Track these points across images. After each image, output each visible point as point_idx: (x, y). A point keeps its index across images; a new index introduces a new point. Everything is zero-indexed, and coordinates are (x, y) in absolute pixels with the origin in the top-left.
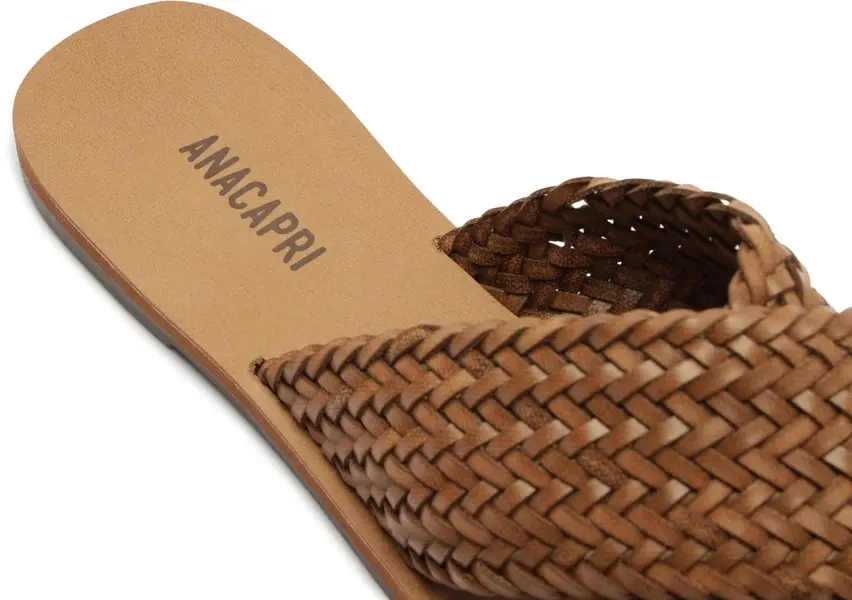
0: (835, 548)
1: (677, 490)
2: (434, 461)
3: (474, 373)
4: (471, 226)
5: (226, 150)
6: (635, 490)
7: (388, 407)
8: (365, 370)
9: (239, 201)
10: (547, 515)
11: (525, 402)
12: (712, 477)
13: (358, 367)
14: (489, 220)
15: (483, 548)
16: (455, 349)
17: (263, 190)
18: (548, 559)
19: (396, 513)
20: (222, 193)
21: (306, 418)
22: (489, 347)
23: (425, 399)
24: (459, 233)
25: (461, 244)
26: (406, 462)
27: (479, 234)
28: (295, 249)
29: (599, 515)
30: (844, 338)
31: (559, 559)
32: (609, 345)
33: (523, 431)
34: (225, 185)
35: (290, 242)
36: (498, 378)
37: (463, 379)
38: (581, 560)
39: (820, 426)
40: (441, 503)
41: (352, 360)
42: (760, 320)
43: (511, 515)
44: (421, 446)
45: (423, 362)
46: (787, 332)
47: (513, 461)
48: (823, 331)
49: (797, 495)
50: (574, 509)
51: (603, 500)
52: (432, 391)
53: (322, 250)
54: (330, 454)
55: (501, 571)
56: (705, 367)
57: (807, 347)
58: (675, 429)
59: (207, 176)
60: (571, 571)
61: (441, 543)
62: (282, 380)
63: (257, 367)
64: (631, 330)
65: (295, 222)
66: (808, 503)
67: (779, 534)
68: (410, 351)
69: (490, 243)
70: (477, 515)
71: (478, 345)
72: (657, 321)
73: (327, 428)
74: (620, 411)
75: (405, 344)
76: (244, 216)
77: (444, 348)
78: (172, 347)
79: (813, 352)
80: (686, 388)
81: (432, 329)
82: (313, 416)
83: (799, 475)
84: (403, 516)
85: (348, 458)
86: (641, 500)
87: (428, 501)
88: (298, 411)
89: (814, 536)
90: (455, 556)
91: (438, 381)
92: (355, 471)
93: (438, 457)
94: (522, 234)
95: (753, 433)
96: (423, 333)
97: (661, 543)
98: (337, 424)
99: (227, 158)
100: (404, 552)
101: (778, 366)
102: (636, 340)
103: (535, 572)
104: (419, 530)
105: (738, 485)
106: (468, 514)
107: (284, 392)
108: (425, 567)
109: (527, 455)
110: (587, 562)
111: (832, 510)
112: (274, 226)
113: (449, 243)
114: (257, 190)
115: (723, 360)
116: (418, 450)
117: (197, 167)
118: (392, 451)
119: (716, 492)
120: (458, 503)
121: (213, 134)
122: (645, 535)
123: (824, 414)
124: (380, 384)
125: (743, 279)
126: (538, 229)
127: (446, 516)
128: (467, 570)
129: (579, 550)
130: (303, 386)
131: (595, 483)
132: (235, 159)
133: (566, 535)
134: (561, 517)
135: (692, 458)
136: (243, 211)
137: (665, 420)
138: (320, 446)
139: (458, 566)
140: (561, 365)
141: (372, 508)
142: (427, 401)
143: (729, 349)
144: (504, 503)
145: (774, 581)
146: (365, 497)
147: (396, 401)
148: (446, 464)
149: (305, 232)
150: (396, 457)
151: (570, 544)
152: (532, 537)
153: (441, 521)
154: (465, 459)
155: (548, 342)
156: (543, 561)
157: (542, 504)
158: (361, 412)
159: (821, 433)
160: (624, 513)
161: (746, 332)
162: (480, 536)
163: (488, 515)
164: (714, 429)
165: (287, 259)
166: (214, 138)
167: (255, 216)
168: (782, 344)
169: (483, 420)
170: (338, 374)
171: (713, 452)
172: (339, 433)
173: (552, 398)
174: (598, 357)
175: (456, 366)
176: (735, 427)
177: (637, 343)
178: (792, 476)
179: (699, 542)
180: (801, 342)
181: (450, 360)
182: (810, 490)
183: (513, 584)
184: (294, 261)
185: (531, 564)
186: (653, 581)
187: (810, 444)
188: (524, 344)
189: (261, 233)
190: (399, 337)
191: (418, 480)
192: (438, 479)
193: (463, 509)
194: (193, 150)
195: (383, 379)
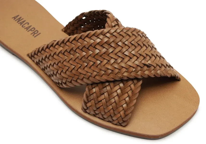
0: (127, 69)
1: (99, 62)
2: (57, 65)
3: (63, 47)
4: (67, 26)
5: (21, 17)
6: (91, 63)
7: (49, 56)
8: (45, 51)
9: (24, 26)
10: (77, 70)
11: (71, 51)
12: (104, 59)
13: (44, 50)
14: (70, 24)
15: (67, 78)
16: (59, 44)
17: (28, 24)
18: (78, 78)
19: (53, 76)
20: (20, 25)
21: (37, 62)
22: (65, 42)
23: (55, 54)
24: (65, 28)
25: (66, 29)
26: (53, 66)
27: (68, 27)
28: (35, 34)
29: (86, 69)
30: (126, 32)
31: (80, 78)
32: (85, 38)
33: (72, 56)
34: (21, 23)
35: (34, 33)
36: (67, 47)
37: (61, 49)
38: (84, 77)
39: (123, 48)
40: (59, 72)
41: (43, 49)
42: (110, 30)
43: (71, 72)
44: (55, 62)
45: (54, 47)
46: (115, 31)
47: (71, 62)
48: (122, 31)
49: (119, 60)
50: (82, 68)
51: (86, 66)
52: (56, 52)
53: (40, 33)
54: (42, 68)
55: (71, 82)
56: (101, 39)
57: (119, 34)
58: (97, 51)
59: (17, 22)
60: (82, 80)
61: (60, 79)
62: (32, 56)
63: (28, 55)
64: (88, 35)
65: (35, 29)
66: (121, 61)
67: (117, 68)
68: (52, 45)
69: (70, 28)
70: (65, 73)
71: (63, 42)
72: (92, 32)
73: (40, 63)
74: (88, 50)
75: (51, 44)
76: (25, 29)
77: (57, 44)
78: (13, 54)
79: (120, 35)
80: (98, 44)
81: (55, 41)
82: (38, 61)
83: (120, 57)
84: (54, 76)
85: (44, 68)
86: (93, 65)
87: (57, 72)
88: (35, 61)
89: (123, 67)
90: (63, 81)
91: (57, 50)
92: (46, 70)
93: (58, 63)
94: (76, 26)
95: (111, 50)
96: (54, 42)
97: (96, 72)
98: (42, 62)
99: (21, 19)
100: (56, 83)
101: (114, 38)
102: (89, 36)
103: (76, 81)
104: (56, 78)
105: (109, 60)
106: (64, 73)
107: (33, 58)
108: (59, 85)
109: (73, 60)
110: (85, 78)
111: (126, 62)
112: (31, 30)
113: (64, 30)
114: (27, 24)
115: (104, 38)
116: (55, 63)
117: (16, 21)
118: (51, 64)
119: (105, 61)
120: (62, 71)
121: (18, 15)
122: (94, 71)
123: (123, 46)
124: (47, 52)
125: (108, 23)
126: (78, 24)
127: (60, 74)
128: (65, 83)
129: (83, 76)
130: (35, 56)
131: (85, 63)
132: (23, 19)
133: (81, 73)
134: (80, 70)
135: (101, 56)
136: (24, 28)
137: (95, 50)
138: (40, 67)
139: (64, 83)
140: (77, 43)
141: (50, 76)
142: (56, 54)
143: (105, 36)
144: (70, 70)
145: (116, 76)
146: (48, 75)
147: (50, 55)
148: (59, 64)
149: (37, 31)
150: (51, 65)
151: (81, 75)
152: (75, 75)
153: (60, 75)
154: (62, 63)
155: (74, 39)
156: (77, 79)
157: (76, 69)
158: (45, 59)
159: (123, 49)
160: (90, 68)
161: (108, 32)
162: (66, 76)
163: (67, 72)
164: (104, 50)
165: (33, 35)
166: (18, 16)
167: (27, 29)
168: (115, 34)
169: (65, 55)
170: (41, 53)
171: (104, 54)
172: (42, 63)
173: (76, 49)
174: (83, 41)
175: (60, 47)
176: (107, 49)
177: (89, 37)
178: (118, 57)
179: (103, 71)
180: (118, 33)
181: (59, 46)
182: (122, 59)
183: (73, 84)
184: (34, 36)
185: (75, 80)
186: (96, 79)
187: (121, 51)
188: (71, 40)
189: (28, 31)
190: (50, 43)
191: (55, 69)
192: (58, 67)
193: (63, 72)
194: (14, 18)
195: (48, 52)
